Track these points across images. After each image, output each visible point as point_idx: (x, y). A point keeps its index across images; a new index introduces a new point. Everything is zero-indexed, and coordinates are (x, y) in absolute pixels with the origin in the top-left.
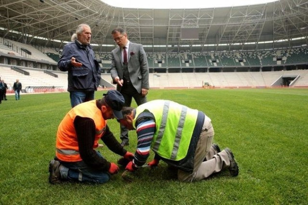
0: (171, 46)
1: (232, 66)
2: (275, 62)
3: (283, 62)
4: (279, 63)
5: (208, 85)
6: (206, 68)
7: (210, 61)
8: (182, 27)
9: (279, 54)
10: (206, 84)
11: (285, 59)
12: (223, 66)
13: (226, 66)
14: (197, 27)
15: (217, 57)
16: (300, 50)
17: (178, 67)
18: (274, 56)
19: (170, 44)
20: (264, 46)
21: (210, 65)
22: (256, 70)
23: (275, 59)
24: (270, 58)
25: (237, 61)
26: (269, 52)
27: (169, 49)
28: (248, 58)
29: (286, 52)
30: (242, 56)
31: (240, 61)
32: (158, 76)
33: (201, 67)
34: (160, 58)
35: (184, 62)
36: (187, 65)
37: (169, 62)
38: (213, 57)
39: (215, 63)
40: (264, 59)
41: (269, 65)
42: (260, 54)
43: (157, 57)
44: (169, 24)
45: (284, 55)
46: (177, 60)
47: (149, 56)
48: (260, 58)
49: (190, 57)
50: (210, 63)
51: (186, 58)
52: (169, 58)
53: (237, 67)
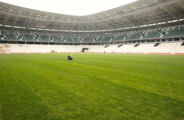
0: (25, 28)
1: (61, 42)
2: (79, 41)
3: (82, 41)
4: (80, 42)
5: (54, 52)
6: (48, 43)
7: (49, 39)
9: (79, 37)
10: (52, 51)
11: (82, 40)
12: (56, 42)
13: (58, 42)
15: (52, 37)
16: (88, 36)
17: (32, 41)
18: (78, 38)
19: (24, 27)
20: (73, 33)
21: (50, 41)
22: (71, 44)
23: (78, 40)
24: (76, 39)
25: (62, 39)
26: (75, 36)
27: (24, 29)
28: (67, 38)
29: (82, 37)
30: (64, 37)
31: (64, 40)
32: (21, 46)
33: (45, 42)
34: (19, 35)
35: (35, 38)
36: (38, 40)
37: (26, 38)
38: (50, 37)
39: (52, 40)
40: (74, 39)
41: (77, 42)
42: (72, 37)
43: (17, 34)
44: (29, 17)
45: (82, 38)
46: (30, 37)
47: (11, 33)
48: (72, 39)
49: (37, 36)
50: (49, 40)
51: (35, 36)
52: (25, 35)
53: (63, 42)
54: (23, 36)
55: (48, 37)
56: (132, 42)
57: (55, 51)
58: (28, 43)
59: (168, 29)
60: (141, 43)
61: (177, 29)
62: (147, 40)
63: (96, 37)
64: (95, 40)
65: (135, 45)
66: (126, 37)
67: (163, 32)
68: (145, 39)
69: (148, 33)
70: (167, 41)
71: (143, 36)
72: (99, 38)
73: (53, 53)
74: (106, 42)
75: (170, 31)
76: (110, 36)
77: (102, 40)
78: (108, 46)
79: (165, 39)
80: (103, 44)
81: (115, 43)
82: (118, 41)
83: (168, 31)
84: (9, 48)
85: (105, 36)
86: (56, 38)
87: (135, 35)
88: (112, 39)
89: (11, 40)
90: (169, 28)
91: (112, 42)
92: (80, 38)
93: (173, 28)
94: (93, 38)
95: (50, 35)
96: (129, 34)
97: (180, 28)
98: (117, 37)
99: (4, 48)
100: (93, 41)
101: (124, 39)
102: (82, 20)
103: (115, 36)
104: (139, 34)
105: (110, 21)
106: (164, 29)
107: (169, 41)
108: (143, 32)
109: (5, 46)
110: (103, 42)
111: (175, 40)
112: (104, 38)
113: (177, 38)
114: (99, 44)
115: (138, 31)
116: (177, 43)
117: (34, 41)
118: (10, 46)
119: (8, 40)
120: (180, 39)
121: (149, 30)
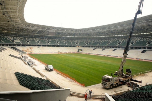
1: (63, 45)
2: (76, 44)
3: (78, 44)
8: (50, 31)
11: (78, 43)
12: (61, 45)
14: (55, 32)
18: (75, 42)
22: (71, 46)
23: (76, 43)
25: (65, 43)
26: (73, 40)
28: (68, 42)
30: (66, 41)
31: (66, 43)
32: (39, 48)
33: (54, 45)
34: (37, 40)
35: (47, 42)
36: (49, 44)
37: (42, 42)
38: (57, 41)
39: (58, 44)
40: (72, 43)
41: (74, 45)
42: (71, 41)
43: (36, 39)
44: (45, 30)
45: (78, 42)
46: (44, 42)
47: (33, 39)
48: (71, 42)
49: (49, 40)
50: (56, 44)
51: (47, 41)
52: (41, 40)
53: (65, 45)
54: (40, 41)
55: (55, 41)
56: (111, 47)
57: (61, 52)
58: (43, 46)
59: (135, 40)
60: (117, 48)
61: (141, 41)
62: (121, 47)
63: (87, 41)
64: (87, 44)
65: (113, 50)
66: (108, 44)
67: (132, 42)
68: (120, 46)
69: (122, 42)
70: (134, 49)
71: (119, 43)
72: (90, 42)
73: (60, 53)
74: (94, 46)
75: (136, 41)
76: (97, 41)
77: (92, 44)
78: (95, 49)
79: (132, 47)
80: (92, 47)
81: (101, 47)
82: (102, 46)
83: (135, 42)
84: (32, 50)
85: (94, 41)
86: (61, 42)
87: (114, 42)
88: (98, 44)
89: (33, 44)
90: (137, 39)
91: (98, 46)
92: (77, 42)
93: (139, 40)
94: (85, 42)
95: (57, 40)
96: (110, 41)
97: (143, 40)
98: (102, 42)
99: (30, 50)
100: (86, 44)
101: (106, 45)
102: (78, 31)
103: (101, 42)
104: (117, 42)
105: (97, 33)
106: (133, 40)
107: (135, 49)
108: (119, 41)
109: (30, 49)
110: (92, 46)
111: (139, 49)
112: (93, 43)
113: (140, 47)
114: (89, 47)
115: (116, 40)
116: (139, 51)
117: (47, 44)
118: (32, 48)
119: (32, 44)
120: (141, 48)
121: (124, 39)
